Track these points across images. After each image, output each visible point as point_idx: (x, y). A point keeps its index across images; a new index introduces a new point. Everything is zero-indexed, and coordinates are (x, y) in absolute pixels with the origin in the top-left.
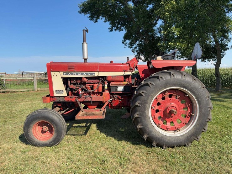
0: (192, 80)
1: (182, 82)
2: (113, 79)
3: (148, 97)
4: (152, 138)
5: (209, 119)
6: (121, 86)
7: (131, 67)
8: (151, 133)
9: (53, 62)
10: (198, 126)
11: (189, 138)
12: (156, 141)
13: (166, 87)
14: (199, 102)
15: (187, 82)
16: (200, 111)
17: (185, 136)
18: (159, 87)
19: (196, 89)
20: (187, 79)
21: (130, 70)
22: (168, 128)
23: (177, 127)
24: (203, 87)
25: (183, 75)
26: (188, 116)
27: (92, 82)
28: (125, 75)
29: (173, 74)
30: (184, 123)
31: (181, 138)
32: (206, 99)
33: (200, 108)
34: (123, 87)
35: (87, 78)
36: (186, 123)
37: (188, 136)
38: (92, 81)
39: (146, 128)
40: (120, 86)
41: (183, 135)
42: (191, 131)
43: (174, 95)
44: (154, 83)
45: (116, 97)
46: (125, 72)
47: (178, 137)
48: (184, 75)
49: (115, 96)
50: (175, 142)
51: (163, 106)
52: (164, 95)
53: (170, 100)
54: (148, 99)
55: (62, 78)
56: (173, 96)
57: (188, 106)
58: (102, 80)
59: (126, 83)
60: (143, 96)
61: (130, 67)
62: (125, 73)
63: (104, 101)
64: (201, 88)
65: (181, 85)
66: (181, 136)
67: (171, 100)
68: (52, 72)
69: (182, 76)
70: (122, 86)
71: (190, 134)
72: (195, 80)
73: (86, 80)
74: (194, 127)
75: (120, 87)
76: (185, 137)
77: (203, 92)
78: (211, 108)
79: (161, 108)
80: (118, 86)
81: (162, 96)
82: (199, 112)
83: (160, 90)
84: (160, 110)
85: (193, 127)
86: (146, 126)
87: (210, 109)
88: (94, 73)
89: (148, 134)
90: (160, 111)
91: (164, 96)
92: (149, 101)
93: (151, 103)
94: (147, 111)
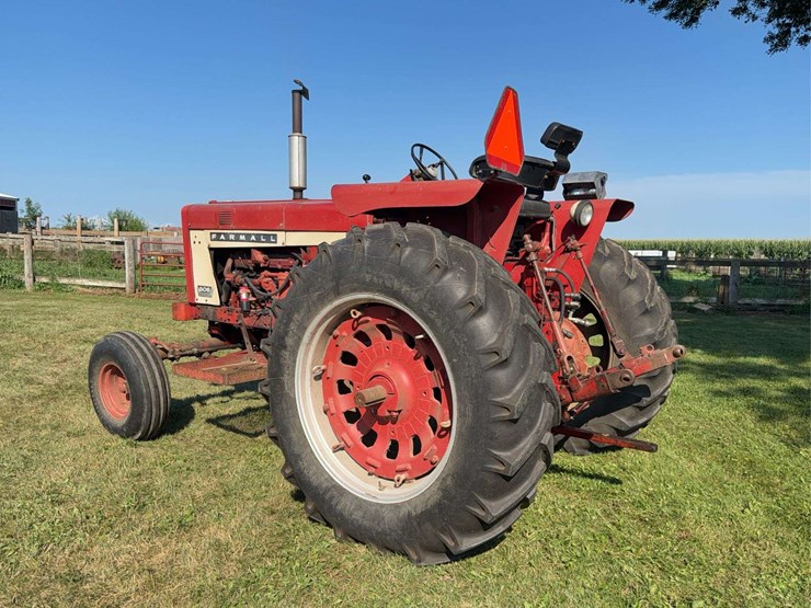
0: (426, 269)
3: (287, 324)
4: (301, 483)
5: (502, 463)
9: (215, 202)
11: (415, 524)
14: (453, 370)
22: (370, 461)
23: (400, 467)
24: (472, 304)
27: (279, 267)
32: (480, 363)
35: (263, 250)
38: (278, 262)
41: (397, 507)
43: (395, 330)
51: (364, 369)
52: (359, 324)
53: (388, 347)
54: (286, 333)
55: (210, 249)
56: (393, 334)
66: (391, 504)
67: (391, 348)
68: (191, 232)
73: (259, 257)
76: (402, 514)
77: (472, 325)
79: (360, 379)
81: (354, 328)
84: (355, 384)
87: (506, 413)
88: (275, 236)
90: (355, 387)
91: (361, 328)
92: (289, 341)
93: (298, 349)
94: (286, 378)
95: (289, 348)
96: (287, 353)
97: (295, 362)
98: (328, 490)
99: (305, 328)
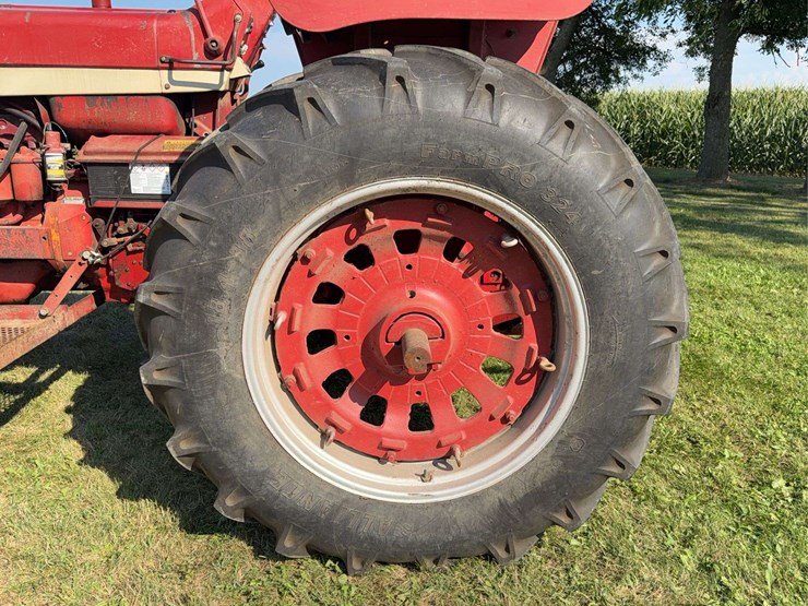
0: (548, 129)
1: (470, 144)
2: (100, 114)
3: (223, 250)
4: (271, 513)
5: (657, 402)
6: (152, 164)
7: (212, 36)
8: (260, 484)
10: (574, 443)
11: (515, 513)
12: (298, 531)
13: (349, 181)
14: (589, 287)
15: (507, 143)
16: (594, 346)
17: (490, 503)
18: (298, 179)
19: (575, 198)
20: (504, 120)
21: (211, 54)
22: (387, 442)
23: (445, 440)
24: (629, 183)
25: (481, 87)
26: (525, 371)
28: (174, 89)
29: (400, 80)
30: (492, 418)
31: (462, 516)
32: (639, 269)
33: (594, 327)
34: (167, 169)
36: (505, 420)
37: (510, 501)
39: (226, 456)
40: (143, 164)
41: (474, 498)
42: (532, 471)
43: (431, 237)
44: (264, 146)
45: (130, 233)
46: (171, 68)
47: (444, 504)
48: (490, 88)
49: (122, 229)
50: (423, 537)
51: (358, 306)
52: (360, 234)
53: (409, 267)
54: (220, 267)
56: (424, 243)
57: (521, 312)
58: (28, 122)
59: (181, 143)
60: (184, 243)
61: (206, 35)
62: (178, 75)
63: (60, 259)
64: (610, 189)
65: (465, 164)
66: (463, 498)
67: (416, 267)
69: (469, 97)
70: (161, 164)
71: (520, 494)
72: (570, 124)
74: (551, 452)
75: (148, 170)
76: (487, 506)
77: (628, 215)
78: (673, 329)
79: (351, 322)
80: (136, 163)
81: (348, 241)
82: (590, 357)
83: (311, 197)
84: (340, 332)
85: (544, 451)
86: (228, 441)
87: (668, 335)
89: (244, 491)
90: (340, 338)
91: (363, 240)
92: (229, 281)
93: (248, 292)
94: (222, 349)
95: (229, 295)
96: (224, 304)
97: (241, 316)
98: (336, 509)
99: (266, 253)
